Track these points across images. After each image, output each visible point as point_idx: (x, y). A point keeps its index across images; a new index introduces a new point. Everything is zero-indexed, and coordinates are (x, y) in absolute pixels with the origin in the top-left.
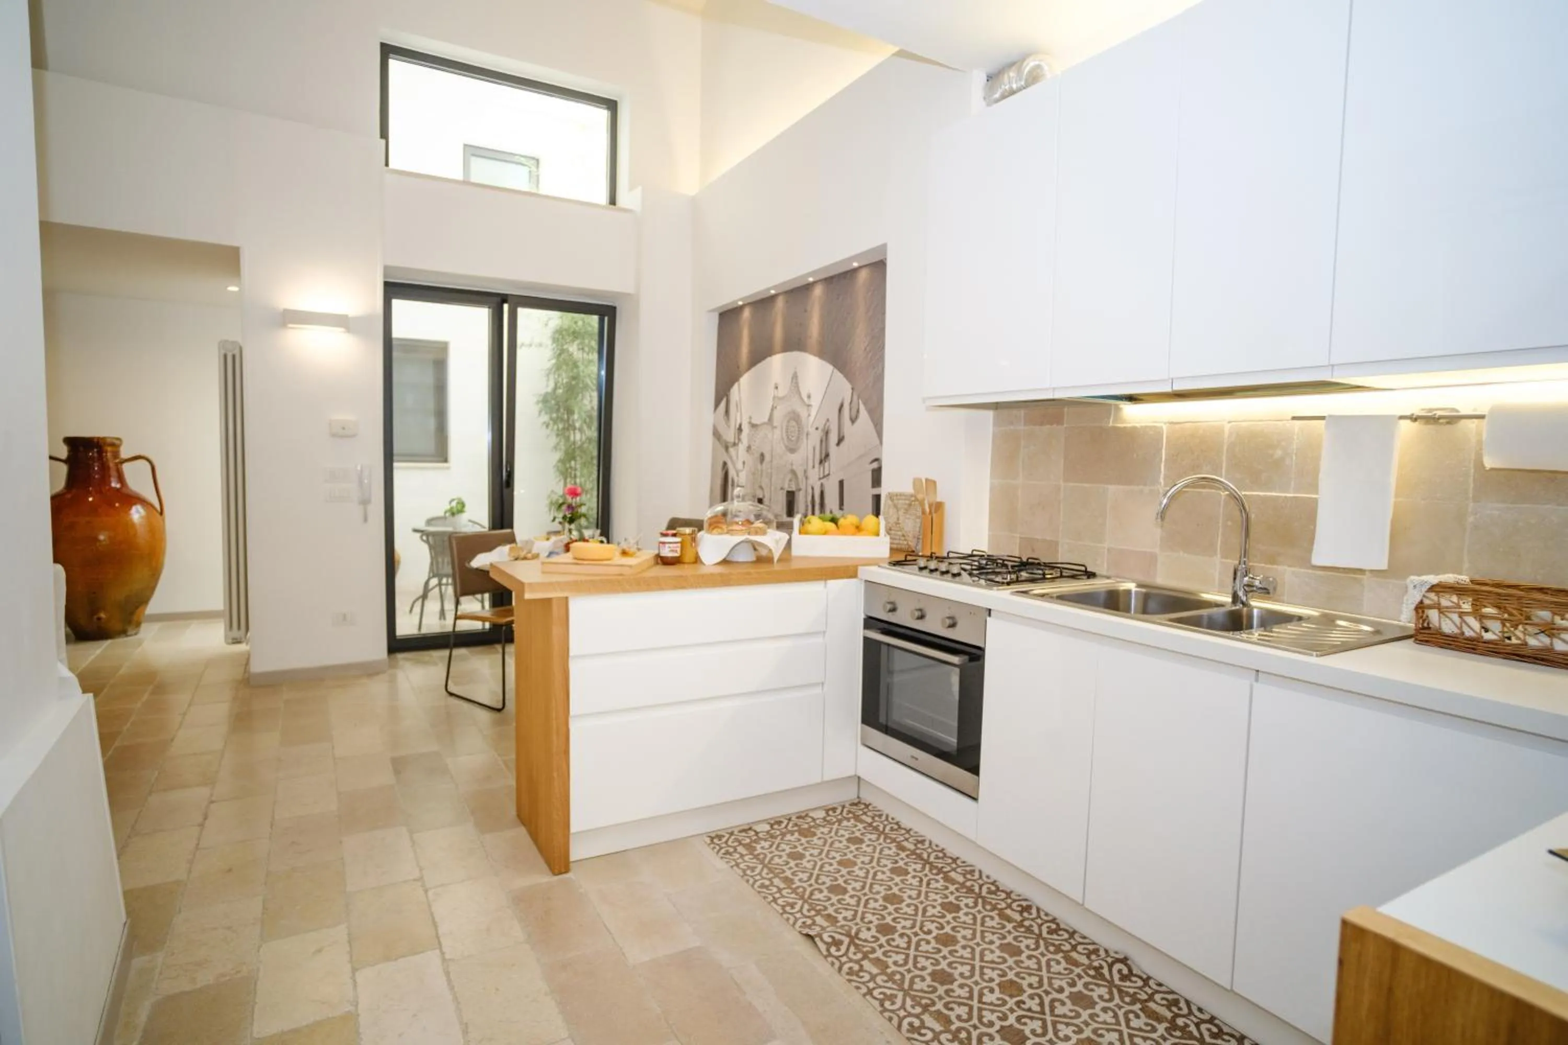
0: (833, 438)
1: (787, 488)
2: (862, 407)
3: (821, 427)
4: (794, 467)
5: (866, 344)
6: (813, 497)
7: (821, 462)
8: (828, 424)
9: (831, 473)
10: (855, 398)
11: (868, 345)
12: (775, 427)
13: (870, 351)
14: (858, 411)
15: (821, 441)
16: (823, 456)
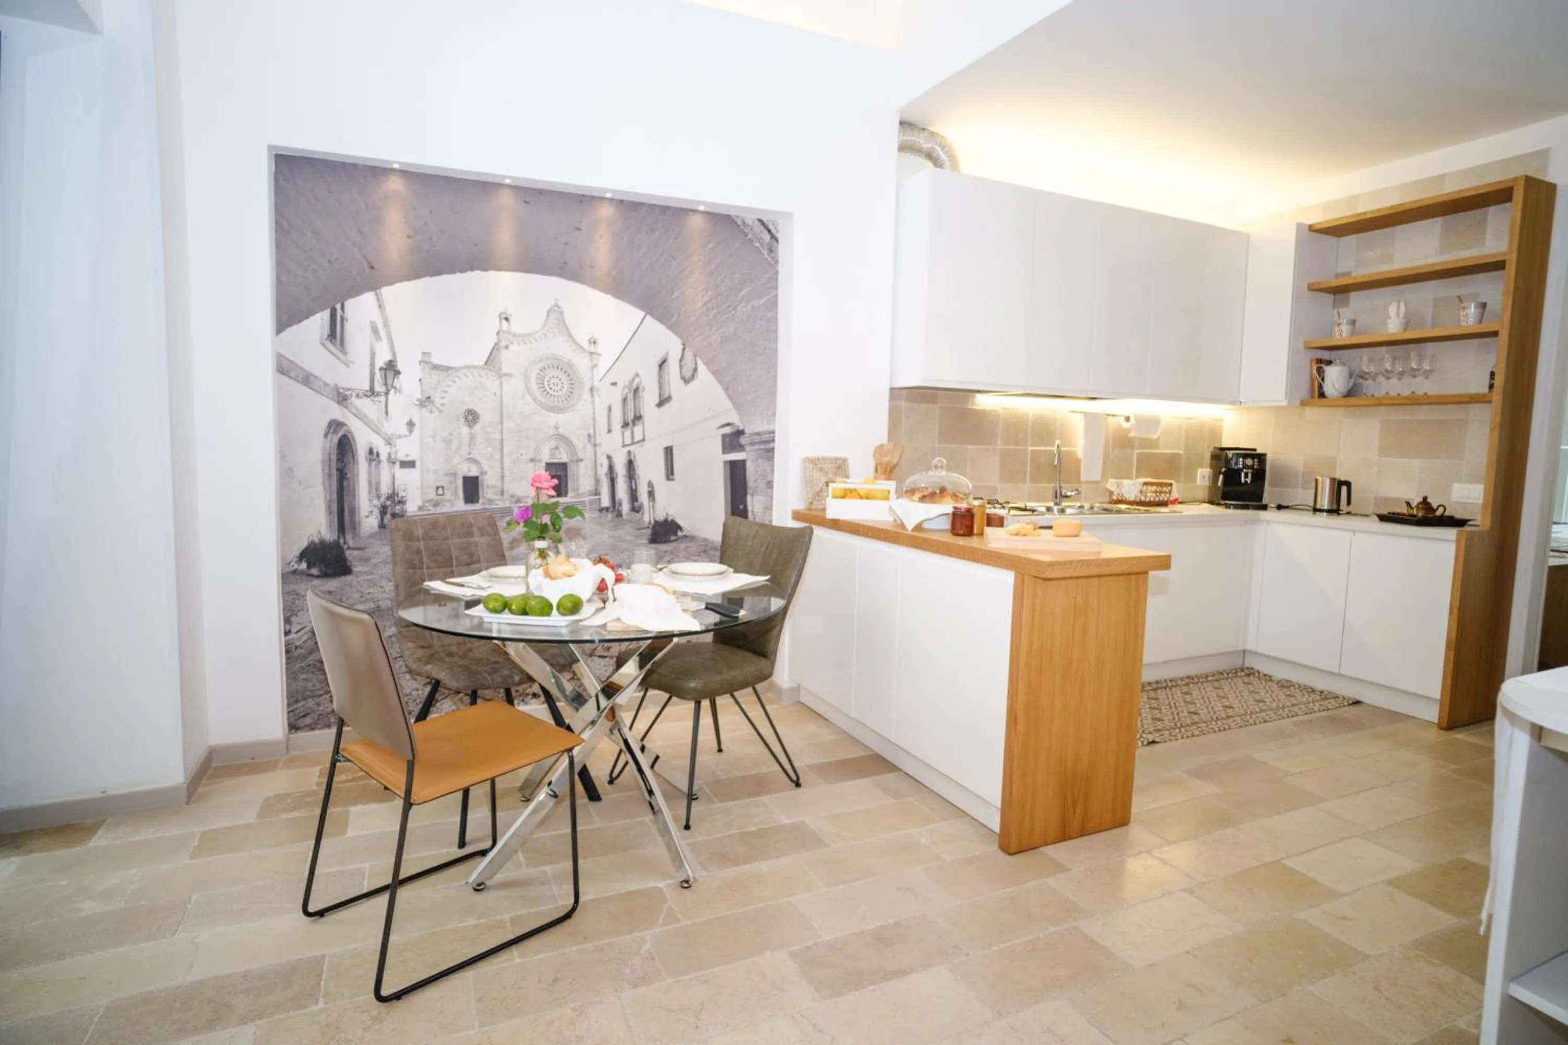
0: (650, 397)
1: (546, 458)
2: (701, 367)
3: (623, 381)
4: (561, 431)
5: (706, 299)
6: (611, 468)
7: (626, 425)
8: (637, 380)
9: (647, 438)
10: (689, 355)
11: (709, 301)
12: (509, 375)
13: (713, 308)
14: (695, 370)
15: (625, 400)
16: (631, 417)
